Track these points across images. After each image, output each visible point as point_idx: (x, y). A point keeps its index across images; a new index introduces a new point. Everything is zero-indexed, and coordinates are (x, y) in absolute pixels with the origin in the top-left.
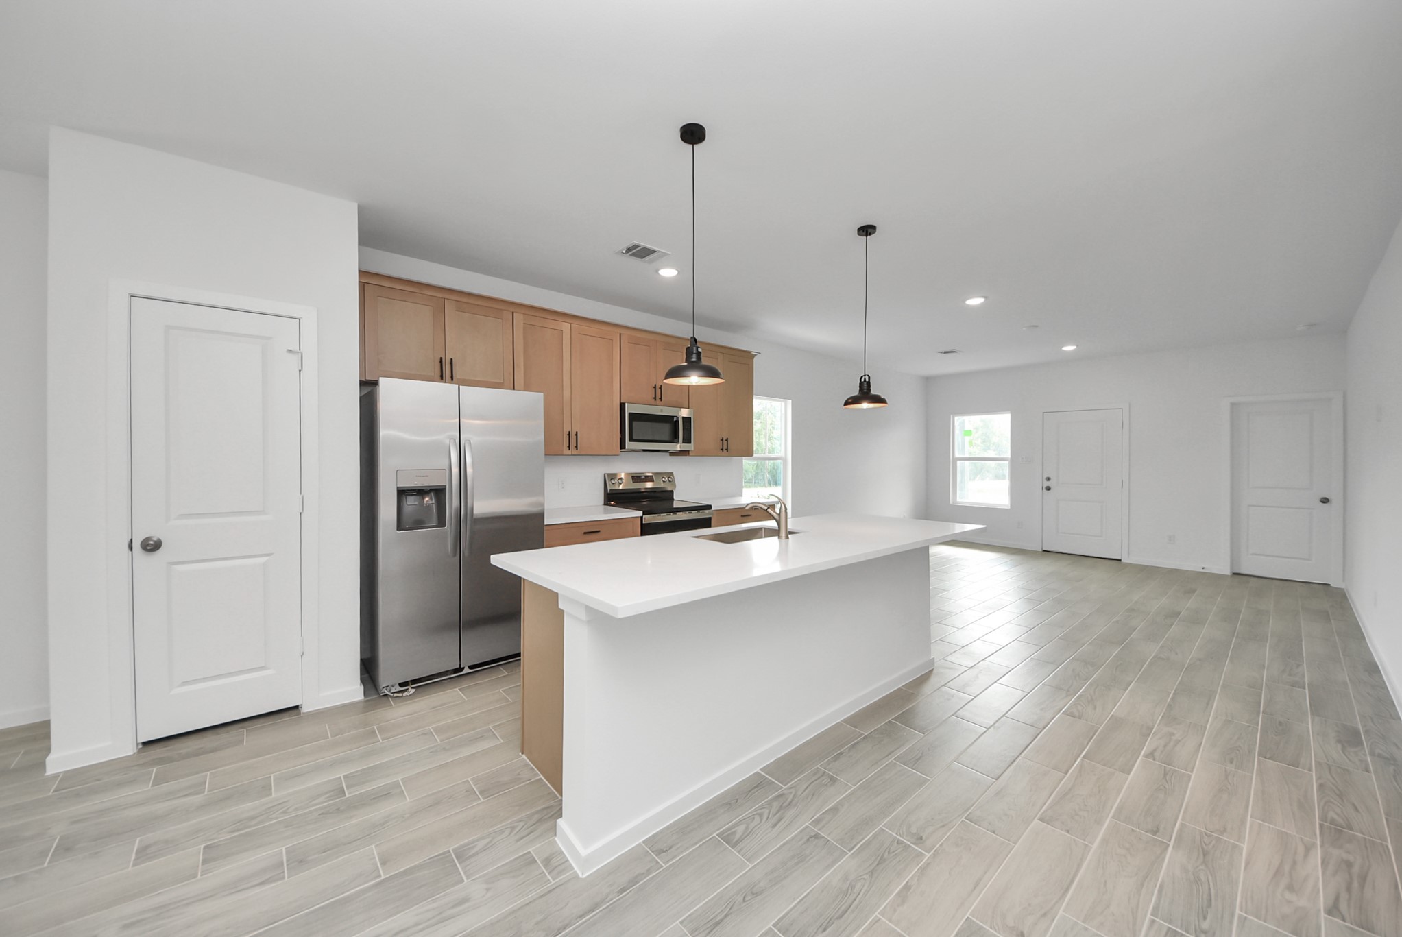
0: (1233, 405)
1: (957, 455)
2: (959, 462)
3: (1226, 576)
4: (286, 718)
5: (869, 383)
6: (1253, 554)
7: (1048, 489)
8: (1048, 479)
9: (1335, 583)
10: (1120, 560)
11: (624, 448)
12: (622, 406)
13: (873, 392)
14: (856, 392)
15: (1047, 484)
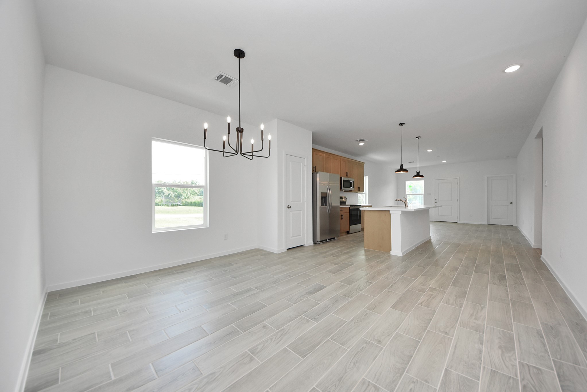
0: (488, 177)
1: (407, 193)
2: (407, 195)
3: (486, 225)
4: (301, 248)
5: (419, 172)
6: (493, 218)
7: (436, 203)
8: (436, 200)
9: (514, 225)
10: (457, 222)
11: (342, 189)
12: (341, 178)
13: (420, 174)
14: (416, 174)
15: (435, 201)
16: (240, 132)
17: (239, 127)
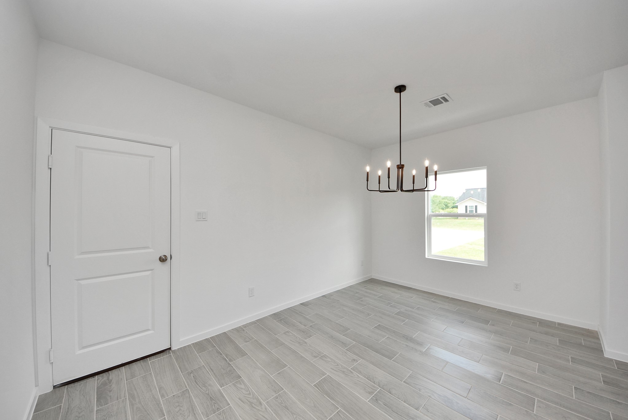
16: (400, 168)
17: (399, 164)
